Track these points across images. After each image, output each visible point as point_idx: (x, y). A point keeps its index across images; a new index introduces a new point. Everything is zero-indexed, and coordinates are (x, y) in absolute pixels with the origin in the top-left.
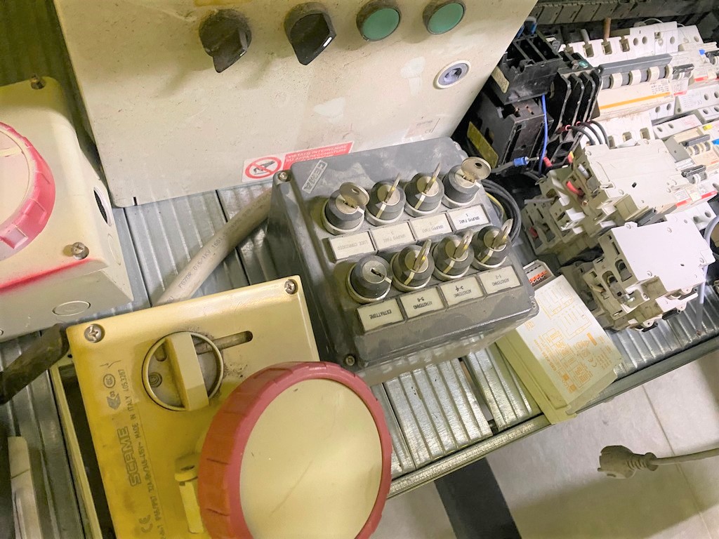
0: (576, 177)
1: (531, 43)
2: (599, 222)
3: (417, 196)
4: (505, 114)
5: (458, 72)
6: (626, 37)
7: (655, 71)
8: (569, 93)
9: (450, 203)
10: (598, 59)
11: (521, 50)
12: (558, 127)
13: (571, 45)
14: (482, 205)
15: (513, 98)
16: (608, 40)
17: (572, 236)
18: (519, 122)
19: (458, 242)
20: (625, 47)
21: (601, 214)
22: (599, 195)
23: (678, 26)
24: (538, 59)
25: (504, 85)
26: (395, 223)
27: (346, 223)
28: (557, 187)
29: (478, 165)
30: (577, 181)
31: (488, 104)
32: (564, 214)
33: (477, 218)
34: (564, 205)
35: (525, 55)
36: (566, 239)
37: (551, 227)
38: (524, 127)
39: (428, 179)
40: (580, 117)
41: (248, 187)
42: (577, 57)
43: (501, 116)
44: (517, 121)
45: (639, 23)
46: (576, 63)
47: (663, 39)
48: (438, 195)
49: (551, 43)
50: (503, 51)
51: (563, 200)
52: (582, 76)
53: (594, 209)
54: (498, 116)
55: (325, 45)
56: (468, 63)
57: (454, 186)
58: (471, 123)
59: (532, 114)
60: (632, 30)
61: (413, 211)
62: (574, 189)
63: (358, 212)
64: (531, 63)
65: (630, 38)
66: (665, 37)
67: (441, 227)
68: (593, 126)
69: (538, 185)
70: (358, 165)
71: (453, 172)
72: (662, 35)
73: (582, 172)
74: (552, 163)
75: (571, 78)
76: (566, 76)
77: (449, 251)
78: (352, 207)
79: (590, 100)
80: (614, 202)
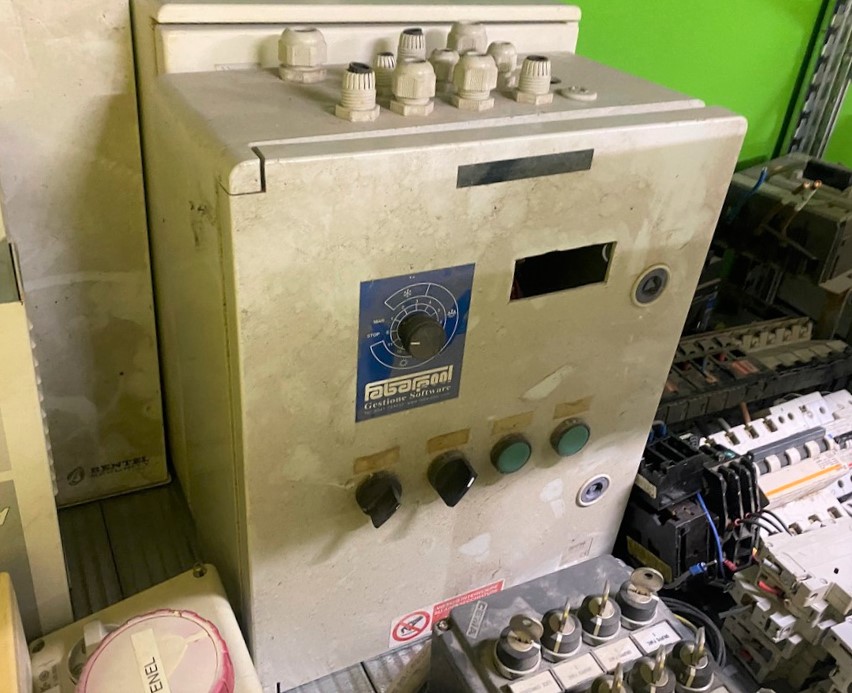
0: (765, 574)
1: (666, 444)
2: (815, 623)
3: (593, 620)
4: (663, 520)
5: (599, 487)
6: (768, 418)
7: (813, 446)
8: (725, 486)
9: (631, 624)
10: (745, 445)
11: (657, 453)
12: (727, 524)
13: (711, 437)
14: (667, 622)
15: (665, 501)
16: (750, 424)
17: (792, 648)
18: (680, 525)
19: (652, 665)
20: (771, 428)
21: (813, 613)
22: (800, 590)
23: (823, 395)
24: (678, 459)
25: (652, 491)
26: (577, 656)
27: (524, 662)
28: (749, 591)
29: (649, 576)
30: (769, 579)
31: (641, 513)
32: (770, 621)
33: (667, 637)
34: (765, 609)
35: (664, 458)
36: (787, 654)
37: (763, 642)
38: (688, 530)
39: (600, 600)
40: (747, 509)
41: (394, 653)
42: (720, 448)
43: (659, 523)
44: (679, 525)
45: (778, 401)
46: (721, 455)
47: (812, 410)
48: (615, 616)
49: (688, 439)
50: (638, 458)
51: (763, 604)
52: (732, 466)
53: (801, 608)
54: (655, 523)
55: (469, 485)
56: (607, 476)
57: (630, 603)
58: (629, 538)
59: (692, 514)
60: (772, 409)
61: (593, 639)
62: (769, 589)
63: (534, 648)
64: (671, 464)
65: (774, 417)
66: (814, 408)
67: (629, 652)
68: (765, 515)
69: (728, 593)
70: (519, 600)
71: (624, 588)
72: (808, 407)
73: (770, 567)
74: (737, 565)
75: (721, 470)
76: (715, 469)
77: (646, 677)
78: (526, 642)
79: (751, 489)
80: (821, 595)
